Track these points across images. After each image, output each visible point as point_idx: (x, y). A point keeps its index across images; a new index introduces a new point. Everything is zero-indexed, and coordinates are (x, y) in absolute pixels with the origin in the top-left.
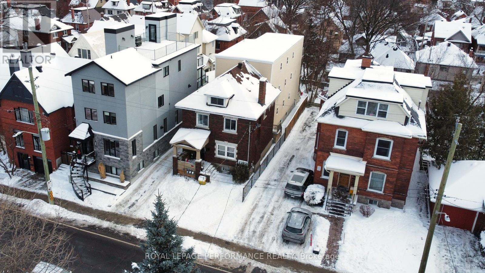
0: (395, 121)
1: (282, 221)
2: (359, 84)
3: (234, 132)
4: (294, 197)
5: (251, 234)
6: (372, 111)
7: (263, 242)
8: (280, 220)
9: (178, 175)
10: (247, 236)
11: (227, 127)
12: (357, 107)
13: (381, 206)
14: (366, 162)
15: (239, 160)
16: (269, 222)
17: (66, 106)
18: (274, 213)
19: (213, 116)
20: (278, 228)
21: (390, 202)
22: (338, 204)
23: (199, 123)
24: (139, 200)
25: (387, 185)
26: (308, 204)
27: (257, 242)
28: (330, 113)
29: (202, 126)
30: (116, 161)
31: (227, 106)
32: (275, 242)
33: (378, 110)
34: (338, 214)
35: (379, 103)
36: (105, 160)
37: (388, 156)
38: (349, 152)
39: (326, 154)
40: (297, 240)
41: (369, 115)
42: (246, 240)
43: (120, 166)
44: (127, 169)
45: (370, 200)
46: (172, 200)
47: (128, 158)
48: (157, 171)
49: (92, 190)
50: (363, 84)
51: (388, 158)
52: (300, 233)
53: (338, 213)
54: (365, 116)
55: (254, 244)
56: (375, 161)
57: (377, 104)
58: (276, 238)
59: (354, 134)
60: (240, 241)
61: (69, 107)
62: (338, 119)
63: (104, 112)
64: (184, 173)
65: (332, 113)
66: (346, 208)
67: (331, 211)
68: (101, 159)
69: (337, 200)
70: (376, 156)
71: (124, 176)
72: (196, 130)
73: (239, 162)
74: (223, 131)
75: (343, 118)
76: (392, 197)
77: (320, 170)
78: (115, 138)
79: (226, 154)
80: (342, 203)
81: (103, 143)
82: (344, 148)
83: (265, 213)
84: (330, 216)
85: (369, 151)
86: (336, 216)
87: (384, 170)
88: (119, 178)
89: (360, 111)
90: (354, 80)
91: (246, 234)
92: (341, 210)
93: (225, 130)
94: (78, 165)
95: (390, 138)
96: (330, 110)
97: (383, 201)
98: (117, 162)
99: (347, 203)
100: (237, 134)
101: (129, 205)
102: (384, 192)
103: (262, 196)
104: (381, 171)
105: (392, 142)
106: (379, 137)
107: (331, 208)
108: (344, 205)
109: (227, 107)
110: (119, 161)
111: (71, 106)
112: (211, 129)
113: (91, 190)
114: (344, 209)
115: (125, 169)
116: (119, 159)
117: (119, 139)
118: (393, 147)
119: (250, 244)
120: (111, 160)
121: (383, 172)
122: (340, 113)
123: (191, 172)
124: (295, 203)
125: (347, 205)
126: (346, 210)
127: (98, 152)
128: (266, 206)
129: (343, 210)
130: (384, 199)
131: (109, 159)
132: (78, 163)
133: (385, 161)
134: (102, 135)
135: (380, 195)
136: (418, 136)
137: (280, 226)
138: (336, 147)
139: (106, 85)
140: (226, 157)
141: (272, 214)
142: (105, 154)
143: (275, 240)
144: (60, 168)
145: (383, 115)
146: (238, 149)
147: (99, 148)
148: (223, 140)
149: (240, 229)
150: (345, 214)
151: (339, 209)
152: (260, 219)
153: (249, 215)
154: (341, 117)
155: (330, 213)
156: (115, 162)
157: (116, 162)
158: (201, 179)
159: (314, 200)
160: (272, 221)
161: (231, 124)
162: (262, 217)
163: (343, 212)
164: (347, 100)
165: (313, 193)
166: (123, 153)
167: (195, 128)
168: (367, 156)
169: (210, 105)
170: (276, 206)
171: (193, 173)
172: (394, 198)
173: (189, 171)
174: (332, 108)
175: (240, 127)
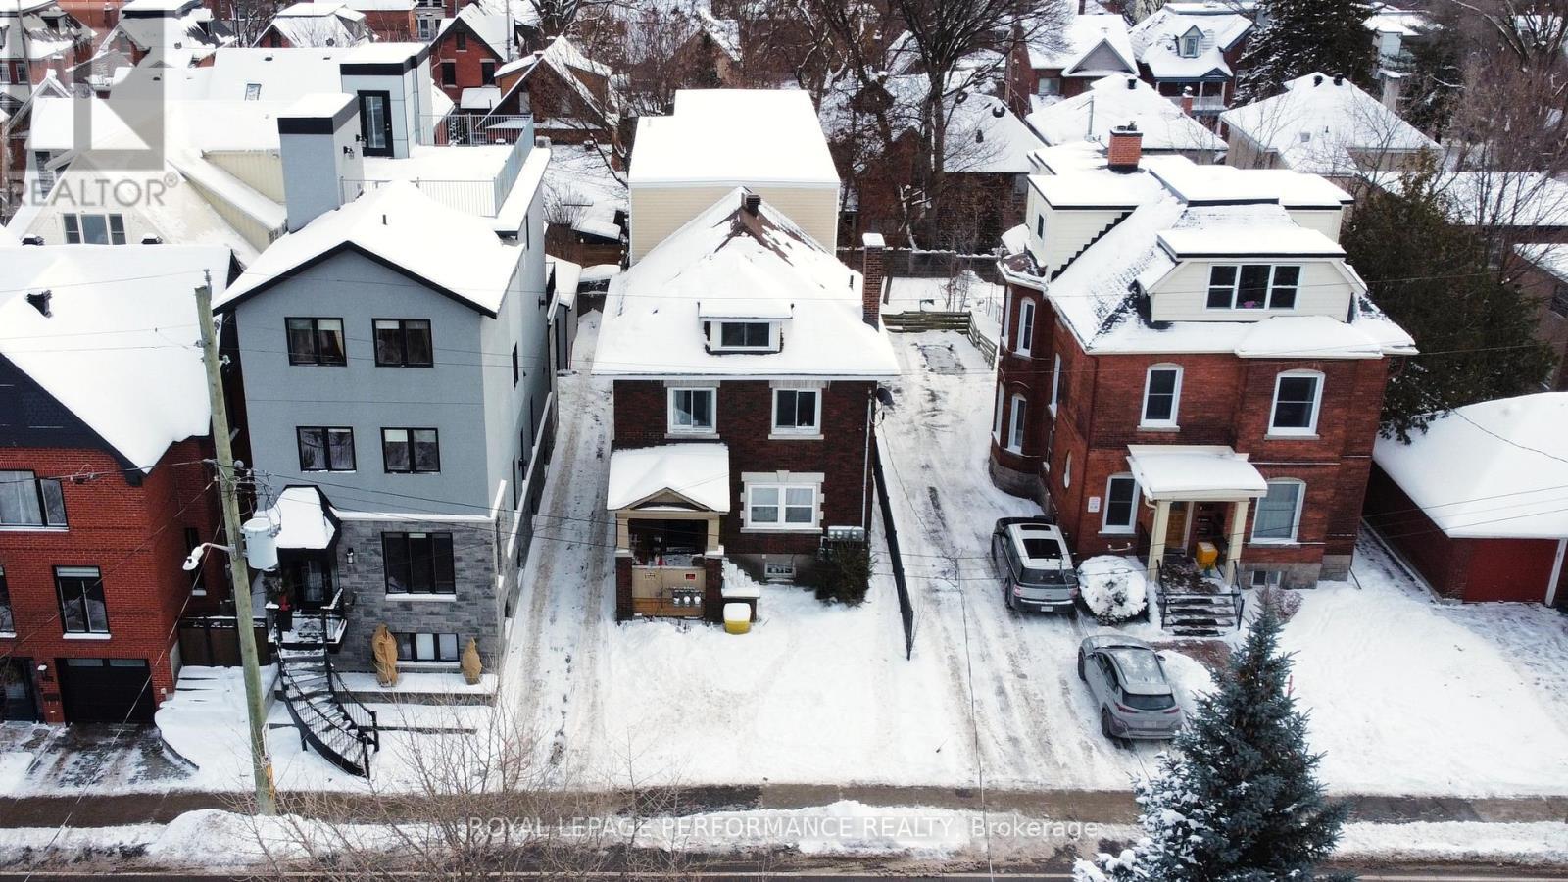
0: (1319, 314)
1: (1066, 691)
2: (1182, 216)
3: (812, 432)
4: (1050, 609)
5: (1008, 747)
6: (1252, 294)
7: (1061, 764)
8: (1057, 688)
9: (639, 618)
10: (1005, 759)
11: (785, 420)
12: (1207, 286)
13: (1293, 583)
14: (1248, 454)
15: (830, 528)
16: (1033, 703)
17: (180, 438)
18: (1025, 670)
19: (731, 390)
20: (1072, 712)
21: (1318, 566)
22: (1189, 602)
23: (675, 424)
24: (565, 730)
25: (1310, 515)
26: (1106, 620)
27: (1044, 766)
28: (1124, 320)
29: (691, 430)
30: (436, 609)
31: (782, 345)
32: (1094, 752)
33: (1271, 286)
34: (1203, 633)
35: (1274, 264)
36: (389, 614)
37: (1307, 425)
38: (1189, 434)
39: (1116, 453)
40: (1163, 730)
41: (1244, 307)
42: (1010, 770)
43: (455, 624)
44: (484, 630)
45: (1257, 574)
46: (681, 703)
47: (489, 587)
48: (553, 621)
49: (380, 733)
50: (1194, 212)
51: (1309, 432)
52: (1169, 706)
53: (1199, 628)
54: (1234, 311)
55: (1038, 776)
56: (1273, 446)
57: (1267, 268)
58: (1090, 743)
59: (1204, 375)
60: (993, 777)
61: (192, 439)
62: (1155, 334)
63: (383, 430)
64: (665, 607)
65: (1132, 317)
66: (1216, 610)
67: (1179, 628)
68: (370, 613)
69: (1180, 589)
70: (1275, 432)
71: (477, 655)
72: (669, 449)
73: (832, 533)
74: (770, 437)
75: (1170, 329)
76: (1322, 551)
77: (1097, 510)
78: (430, 523)
79: (782, 514)
80: (1200, 597)
81: (380, 549)
82: (1170, 424)
83: (998, 679)
84: (1182, 644)
85: (1256, 418)
86: (1198, 639)
87: (1299, 472)
88: (455, 671)
89: (1218, 299)
90: (1133, 208)
91: (996, 755)
92: (1203, 618)
93: (778, 433)
94: (293, 654)
95: (1316, 368)
96: (1123, 310)
97: (1297, 567)
98: (444, 609)
99: (1213, 593)
100: (822, 437)
101: (547, 755)
102: (1299, 539)
103: (945, 629)
104: (1290, 476)
105: (1321, 379)
106: (1283, 370)
107: (1175, 621)
108: (1209, 602)
109: (781, 348)
110: (452, 606)
111: (205, 432)
112: (725, 436)
113: (377, 736)
114: (1214, 613)
115: (477, 631)
116: (451, 598)
117: (453, 524)
118: (1324, 395)
119: (1030, 777)
120: (416, 608)
121: (1295, 477)
122: (1157, 316)
123: (692, 600)
124: (1056, 628)
125: (1215, 599)
126: (1222, 616)
127: (360, 590)
128: (984, 657)
129: (1211, 618)
130: (1301, 561)
131: (406, 605)
132: (289, 646)
133: (1301, 441)
134: (376, 522)
135: (1290, 548)
136: (1394, 347)
137: (1074, 705)
138: (1147, 424)
139: (395, 326)
140: (782, 525)
141: (1023, 677)
142: (388, 592)
143: (1091, 748)
144: (180, 684)
145: (1284, 299)
146: (825, 488)
147: (364, 575)
148: (770, 467)
149: (967, 742)
150: (1219, 629)
151: (1196, 617)
152: (999, 698)
153: (957, 693)
154: (1162, 326)
155: (1178, 633)
156: (432, 614)
157: (438, 614)
158: (735, 613)
159: (1121, 604)
160: (1039, 697)
161: (797, 406)
162: (1001, 691)
163: (1214, 623)
164: (1183, 270)
165: (1111, 584)
166: (468, 574)
167: (664, 441)
168: (1250, 434)
169: (719, 353)
170: (1014, 649)
171: (697, 599)
172: (1330, 551)
173: (681, 595)
174: (1126, 301)
175: (835, 412)
